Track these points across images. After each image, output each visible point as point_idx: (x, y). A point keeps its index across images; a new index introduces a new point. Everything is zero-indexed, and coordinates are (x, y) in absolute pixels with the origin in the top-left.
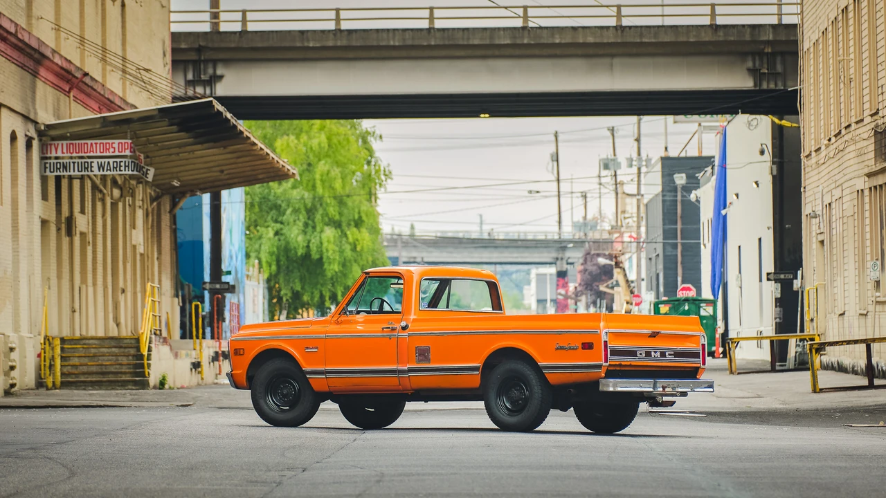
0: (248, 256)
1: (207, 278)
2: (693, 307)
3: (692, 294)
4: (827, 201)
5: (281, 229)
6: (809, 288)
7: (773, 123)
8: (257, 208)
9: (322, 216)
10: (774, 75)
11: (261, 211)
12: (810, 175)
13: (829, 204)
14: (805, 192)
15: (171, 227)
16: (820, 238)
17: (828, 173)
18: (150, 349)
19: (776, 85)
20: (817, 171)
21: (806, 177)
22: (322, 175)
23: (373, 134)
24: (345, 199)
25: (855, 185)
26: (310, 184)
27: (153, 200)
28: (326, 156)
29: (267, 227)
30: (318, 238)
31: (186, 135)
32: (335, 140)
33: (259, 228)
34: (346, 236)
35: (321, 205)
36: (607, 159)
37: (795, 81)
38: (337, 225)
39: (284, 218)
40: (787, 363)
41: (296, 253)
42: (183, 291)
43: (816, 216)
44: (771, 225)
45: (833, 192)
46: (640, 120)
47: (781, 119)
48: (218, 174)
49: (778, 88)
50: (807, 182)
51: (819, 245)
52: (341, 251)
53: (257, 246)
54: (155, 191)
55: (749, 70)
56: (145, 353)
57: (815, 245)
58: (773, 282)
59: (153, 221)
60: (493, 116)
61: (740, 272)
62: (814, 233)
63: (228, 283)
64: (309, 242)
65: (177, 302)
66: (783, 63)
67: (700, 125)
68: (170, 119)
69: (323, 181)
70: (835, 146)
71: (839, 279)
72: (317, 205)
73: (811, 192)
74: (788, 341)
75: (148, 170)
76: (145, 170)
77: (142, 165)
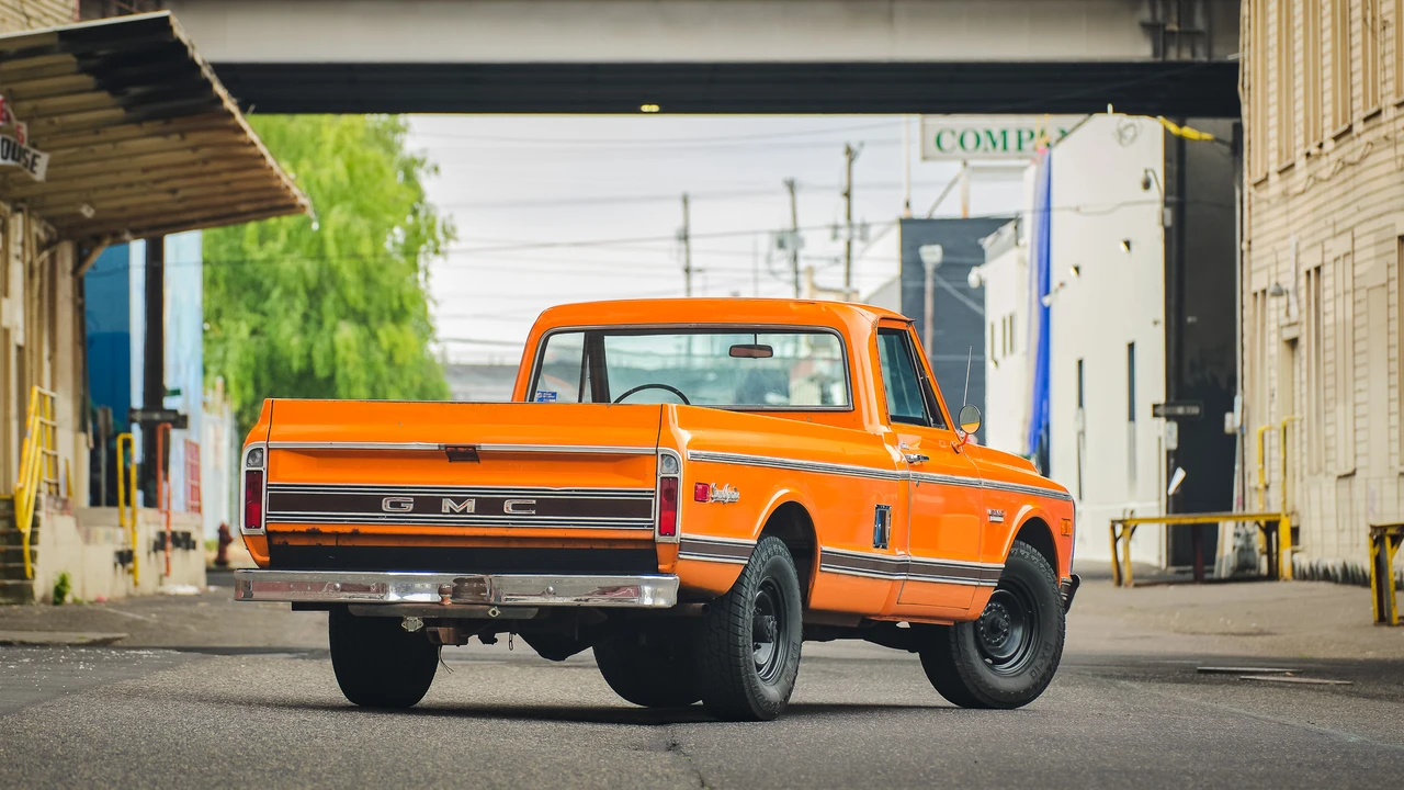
0: (205, 371)
1: (137, 401)
4: (1309, 262)
5: (263, 325)
6: (1261, 428)
7: (1167, 132)
8: (222, 288)
9: (335, 302)
10: (1189, 36)
11: (229, 292)
12: (1265, 217)
13: (1318, 269)
14: (1250, 250)
15: (74, 301)
16: (1289, 334)
17: (1315, 210)
18: (35, 523)
19: (1194, 53)
20: (1282, 209)
21: (1254, 221)
22: (336, 231)
23: (421, 163)
24: (375, 274)
25: (1393, 225)
26: (314, 247)
27: (41, 247)
28: (344, 198)
29: (237, 320)
30: (327, 341)
31: (114, 101)
32: (358, 172)
33: (223, 321)
34: (374, 336)
35: (333, 283)
36: (782, 232)
37: (1235, 48)
38: (362, 319)
39: (267, 306)
40: (1216, 567)
41: (290, 367)
42: (95, 422)
43: (1279, 293)
44: (1161, 316)
45: (1328, 244)
46: (851, 161)
47: (1181, 125)
48: (167, 197)
49: (1197, 59)
50: (1255, 233)
51: (1285, 347)
52: (370, 367)
53: (219, 354)
54: (46, 230)
55: (1145, 26)
56: (26, 529)
57: (1275, 347)
58: (1163, 420)
59: (41, 286)
60: (665, 110)
61: (1081, 404)
62: (1273, 326)
63: (175, 412)
64: (311, 347)
65: (85, 442)
66: (1208, 13)
67: (965, 164)
68: (80, 57)
69: (338, 242)
70: (1333, 157)
71: (1340, 407)
72: (327, 284)
73: (1268, 250)
74: (1215, 527)
75: (35, 156)
76: (29, 157)
77: (25, 146)
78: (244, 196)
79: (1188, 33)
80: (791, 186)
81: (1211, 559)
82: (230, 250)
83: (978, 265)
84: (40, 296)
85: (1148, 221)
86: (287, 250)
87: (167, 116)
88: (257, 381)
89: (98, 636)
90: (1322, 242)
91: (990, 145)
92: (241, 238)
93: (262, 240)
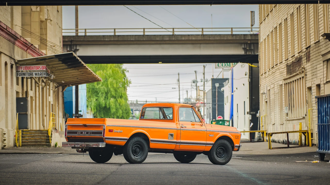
0: (87, 106)
1: (74, 113)
2: (223, 122)
3: (222, 119)
4: (268, 89)
5: (98, 99)
6: (262, 116)
7: (249, 66)
8: (91, 92)
9: (110, 95)
10: (251, 50)
11: (92, 93)
12: (263, 81)
13: (269, 90)
14: (260, 86)
15: (62, 96)
16: (266, 100)
17: (269, 80)
18: (52, 134)
19: (251, 53)
20: (265, 79)
21: (261, 81)
22: (110, 82)
23: (126, 70)
24: (117, 90)
25: (279, 83)
26: (107, 85)
27: (56, 87)
28: (112, 76)
29: (93, 98)
30: (109, 101)
31: (65, 65)
32: (114, 72)
33: (91, 98)
34: (117, 101)
35: (110, 91)
36: (194, 80)
37: (258, 52)
38: (115, 97)
39: (99, 95)
40: (255, 140)
41: (102, 106)
42: (66, 116)
43: (264, 94)
44: (249, 97)
45: (271, 86)
46: (204, 68)
47: (252, 64)
48: (77, 79)
49: (252, 54)
50: (261, 83)
51: (265, 102)
52: (116, 105)
53: (90, 104)
54: (57, 85)
55: (243, 48)
56: (50, 135)
57: (264, 103)
58: (249, 114)
59: (56, 94)
60: (163, 63)
61: (238, 112)
62: (264, 99)
63: (80, 114)
64: (106, 102)
65: (64, 120)
66: (254, 46)
67: (223, 69)
68: (59, 59)
69: (110, 84)
70: (271, 71)
71: (273, 113)
72: (109, 91)
73: (263, 86)
74: (255, 133)
75: (51, 75)
76: (50, 75)
77: (50, 74)
78: (90, 79)
79: (250, 50)
80: (196, 72)
81: (254, 138)
82: (92, 86)
83: (223, 87)
84: (56, 96)
85: (246, 81)
86: (102, 86)
87: (75, 67)
88: (97, 108)
89: (60, 152)
90: (270, 85)
91: (227, 66)
92: (94, 84)
93: (98, 84)
